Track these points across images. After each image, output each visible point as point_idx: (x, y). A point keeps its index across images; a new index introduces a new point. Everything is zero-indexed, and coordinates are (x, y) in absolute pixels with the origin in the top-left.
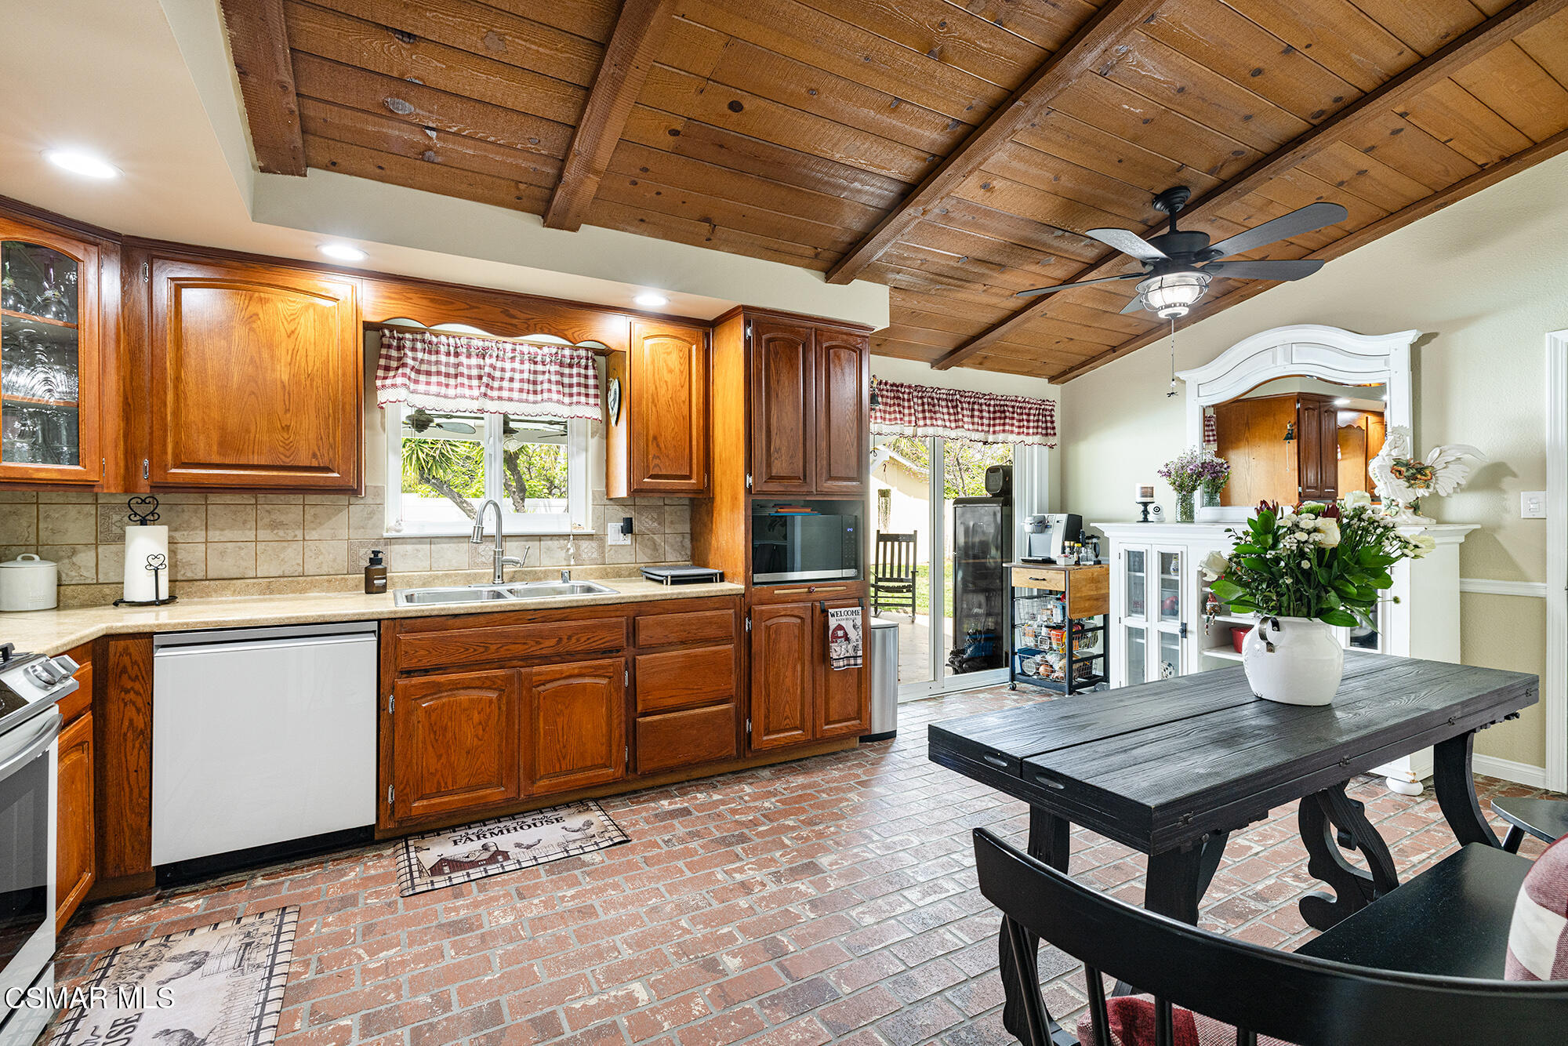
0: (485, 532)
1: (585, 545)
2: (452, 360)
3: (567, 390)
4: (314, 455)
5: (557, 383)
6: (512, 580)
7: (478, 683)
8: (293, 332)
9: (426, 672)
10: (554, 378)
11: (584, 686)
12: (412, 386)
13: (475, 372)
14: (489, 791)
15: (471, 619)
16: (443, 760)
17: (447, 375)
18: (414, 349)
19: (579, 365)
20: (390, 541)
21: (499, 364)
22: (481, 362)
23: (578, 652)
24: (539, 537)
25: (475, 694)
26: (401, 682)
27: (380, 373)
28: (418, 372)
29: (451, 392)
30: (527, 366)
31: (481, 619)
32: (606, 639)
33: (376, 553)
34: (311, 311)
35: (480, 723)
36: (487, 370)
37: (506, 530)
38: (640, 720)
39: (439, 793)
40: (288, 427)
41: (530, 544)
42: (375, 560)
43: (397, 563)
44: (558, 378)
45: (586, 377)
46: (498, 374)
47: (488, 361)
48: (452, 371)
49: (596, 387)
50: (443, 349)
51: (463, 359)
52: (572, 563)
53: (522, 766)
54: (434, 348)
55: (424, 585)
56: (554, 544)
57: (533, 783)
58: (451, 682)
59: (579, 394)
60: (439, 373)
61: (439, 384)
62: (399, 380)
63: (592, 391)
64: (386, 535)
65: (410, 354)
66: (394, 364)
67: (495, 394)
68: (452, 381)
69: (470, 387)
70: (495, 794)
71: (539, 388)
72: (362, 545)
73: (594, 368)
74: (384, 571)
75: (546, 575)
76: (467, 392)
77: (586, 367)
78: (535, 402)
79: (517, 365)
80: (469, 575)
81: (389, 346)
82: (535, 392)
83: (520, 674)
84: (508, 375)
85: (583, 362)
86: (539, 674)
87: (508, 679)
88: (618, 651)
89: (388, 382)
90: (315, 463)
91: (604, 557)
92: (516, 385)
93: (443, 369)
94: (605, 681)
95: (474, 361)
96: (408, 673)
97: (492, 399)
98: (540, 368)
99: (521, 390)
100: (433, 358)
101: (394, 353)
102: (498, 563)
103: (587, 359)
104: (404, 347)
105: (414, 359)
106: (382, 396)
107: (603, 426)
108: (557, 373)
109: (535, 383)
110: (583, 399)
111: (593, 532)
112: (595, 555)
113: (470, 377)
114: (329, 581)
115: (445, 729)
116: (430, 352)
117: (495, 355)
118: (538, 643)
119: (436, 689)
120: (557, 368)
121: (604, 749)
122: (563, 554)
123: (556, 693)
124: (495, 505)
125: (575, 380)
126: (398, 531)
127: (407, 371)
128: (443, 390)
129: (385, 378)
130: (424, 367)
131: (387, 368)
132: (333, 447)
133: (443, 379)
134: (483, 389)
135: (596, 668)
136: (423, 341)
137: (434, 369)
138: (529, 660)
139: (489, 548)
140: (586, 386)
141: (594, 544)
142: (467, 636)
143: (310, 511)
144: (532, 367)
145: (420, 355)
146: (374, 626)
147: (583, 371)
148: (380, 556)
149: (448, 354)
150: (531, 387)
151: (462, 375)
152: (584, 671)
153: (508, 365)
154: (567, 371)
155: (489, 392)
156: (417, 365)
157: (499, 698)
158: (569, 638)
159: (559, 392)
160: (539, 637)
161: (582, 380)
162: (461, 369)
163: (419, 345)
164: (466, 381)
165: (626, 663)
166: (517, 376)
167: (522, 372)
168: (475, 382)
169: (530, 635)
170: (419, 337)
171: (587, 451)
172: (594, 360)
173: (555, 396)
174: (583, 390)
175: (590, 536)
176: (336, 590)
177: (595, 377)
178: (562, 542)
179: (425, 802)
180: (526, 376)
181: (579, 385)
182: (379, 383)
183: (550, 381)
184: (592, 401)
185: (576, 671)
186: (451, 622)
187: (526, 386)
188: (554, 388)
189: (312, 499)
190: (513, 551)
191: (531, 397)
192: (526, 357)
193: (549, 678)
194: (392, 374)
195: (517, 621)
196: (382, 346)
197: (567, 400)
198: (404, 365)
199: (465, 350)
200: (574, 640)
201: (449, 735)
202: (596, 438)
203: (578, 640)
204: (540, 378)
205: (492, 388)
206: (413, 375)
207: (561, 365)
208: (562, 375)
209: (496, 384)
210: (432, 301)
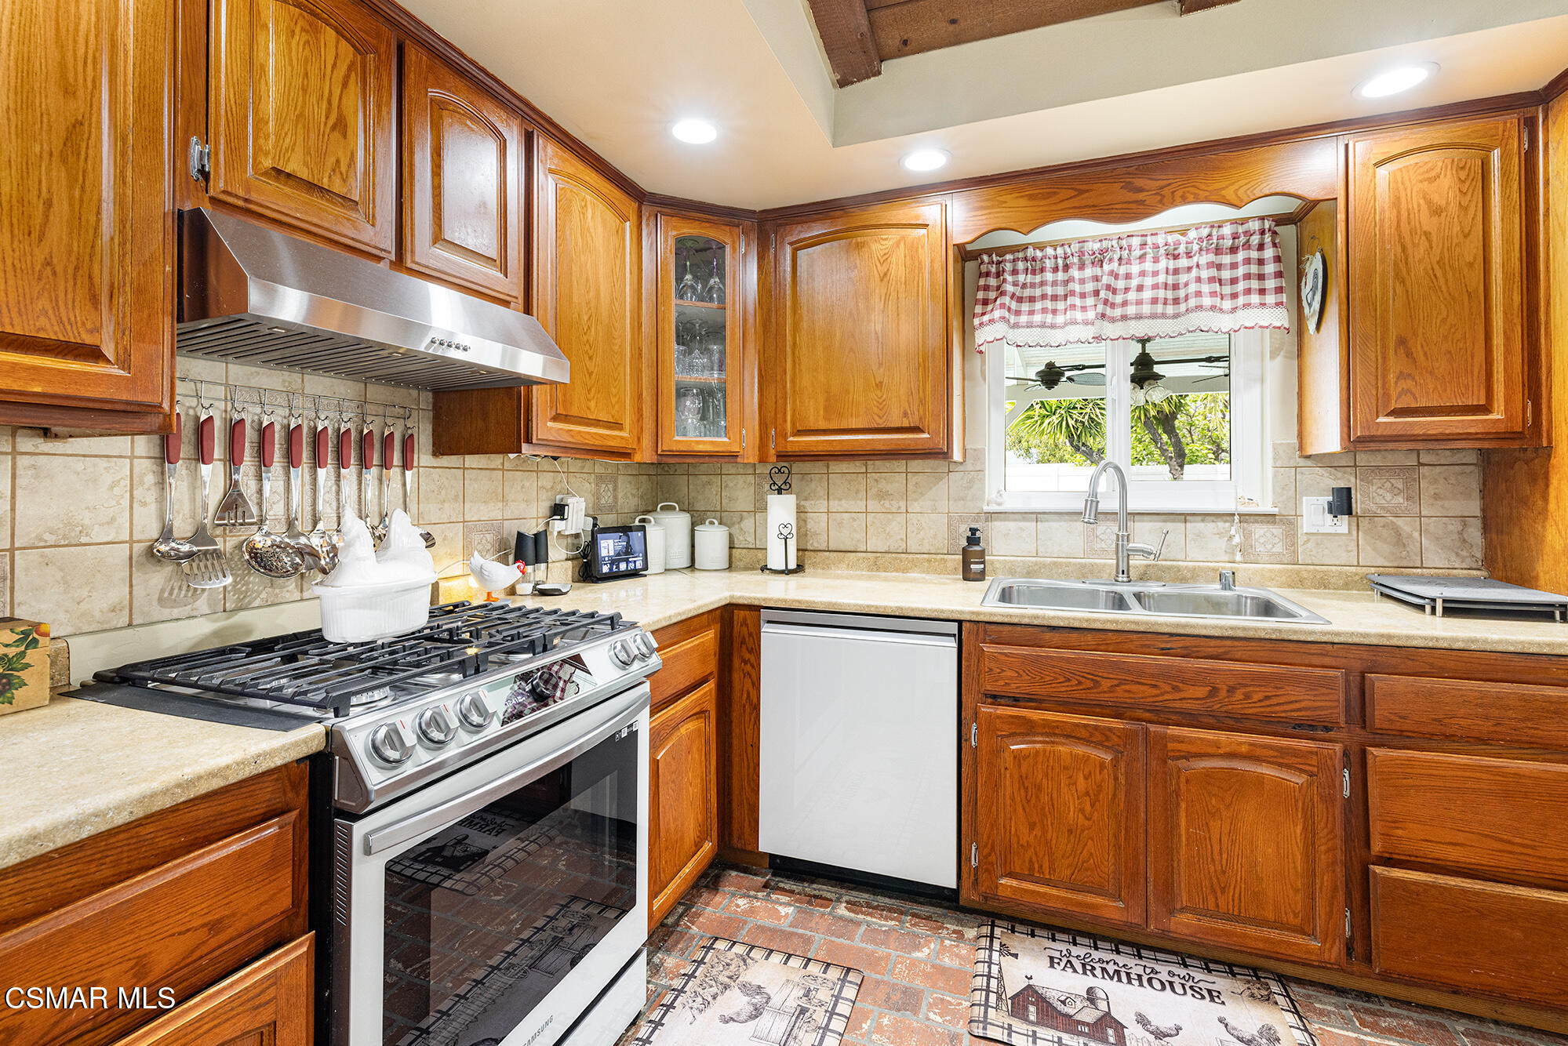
0: (1102, 507)
1: (1259, 530)
2: (1060, 276)
3: (1227, 290)
4: (905, 414)
5: (1211, 280)
6: (1143, 577)
7: (1084, 733)
8: (884, 275)
9: (1015, 701)
10: (1205, 274)
11: (1260, 779)
12: (1013, 319)
13: (1089, 287)
14: (1099, 900)
15: (1074, 635)
16: (1037, 831)
17: (1055, 298)
18: (1015, 272)
19: (1247, 246)
20: (990, 516)
21: (1122, 270)
22: (1098, 271)
23: (1246, 717)
24: (1185, 517)
25: (1081, 750)
26: (986, 709)
27: (978, 309)
28: (1020, 300)
29: (1060, 319)
30: (1163, 263)
31: (1090, 637)
32: (1300, 701)
33: (974, 530)
34: (903, 246)
35: (1087, 794)
36: (1105, 280)
37: (1133, 505)
38: (1379, 870)
39: (1029, 877)
40: (881, 383)
41: (1169, 526)
42: (973, 539)
43: (997, 544)
44: (1213, 272)
45: (1261, 262)
46: (1120, 284)
47: (1106, 267)
48: (1060, 291)
49: (1279, 275)
50: (1049, 264)
51: (1075, 273)
52: (1238, 557)
53: (1151, 879)
54: (1038, 266)
55: (1028, 574)
56: (1208, 527)
57: (1171, 912)
58: (1046, 724)
59: (1248, 291)
60: (1044, 297)
61: (1044, 310)
62: (997, 314)
63: (1270, 284)
64: (986, 508)
65: (1009, 278)
66: (992, 295)
67: (1118, 312)
68: (1061, 305)
69: (1084, 308)
70: (1111, 909)
71: (1182, 293)
72: (962, 520)
73: (1275, 245)
74: (983, 553)
75: (1194, 575)
76: (1079, 315)
77: (1261, 247)
78: (1176, 316)
79: (1148, 266)
80: (1084, 566)
81: (988, 274)
82: (1176, 301)
83: (1147, 732)
84: (1134, 283)
85: (1255, 240)
86: (1179, 740)
87: (1128, 736)
88: (1327, 729)
89: (986, 318)
90: (906, 424)
91: (1295, 552)
92: (1147, 294)
93: (1049, 290)
94: (1299, 779)
95: (1089, 272)
96: (994, 698)
97: (1113, 320)
98: (1183, 262)
99: (1154, 301)
100: (1038, 279)
101: (993, 282)
102: (1123, 551)
103: (1263, 232)
104: (1004, 271)
105: (1015, 284)
106: (981, 336)
107: (1293, 338)
108: (1210, 265)
109: (1176, 287)
110: (1255, 298)
111: (1275, 511)
112: (1278, 548)
113: (1083, 296)
114: (929, 561)
115: (1039, 788)
116: (1034, 272)
117: (1116, 257)
118: (1175, 689)
119: (1028, 729)
120: (1211, 257)
121: (1299, 900)
122: (1222, 544)
123: (1208, 776)
124: (1117, 469)
125: (1241, 271)
126: (1001, 504)
127: (1006, 300)
128: (1049, 318)
129: (983, 314)
130: (1027, 292)
131: (985, 302)
132: (922, 402)
133: (1049, 304)
134: (1100, 308)
135: (1284, 751)
136: (1026, 259)
137: (1038, 292)
138: (1164, 715)
139: (1108, 531)
140: (1261, 277)
141: (1277, 530)
142: (1068, 660)
144: (1172, 264)
145: (1021, 278)
146: (954, 627)
147: (1254, 254)
148: (979, 534)
149: (1055, 270)
150: (1170, 294)
151: (1073, 293)
152: (1258, 752)
153: (1135, 269)
154: (1227, 259)
155: (1109, 311)
156: (1018, 291)
157: (1115, 763)
158: (1231, 690)
159: (1213, 294)
160: (1179, 679)
161: (1254, 269)
162: (1071, 286)
163: (1021, 265)
164: (1078, 301)
165: (1346, 754)
166: (1149, 281)
167: (1155, 274)
168: (1090, 301)
169: (1164, 674)
170: (1021, 255)
171: (1262, 381)
172: (1275, 233)
173: (1207, 301)
174: (1255, 284)
175: (1269, 518)
176: (935, 572)
177: (1278, 259)
178: (1221, 524)
179: (1014, 883)
180: (1161, 278)
181: (1247, 277)
182: (976, 321)
183: (1199, 280)
184: (1270, 299)
185: (1244, 749)
186: (1048, 636)
187: (1161, 293)
188: (1206, 288)
189: (913, 466)
190: (1144, 535)
191: (1170, 310)
192: (1162, 251)
193: (1193, 749)
194: (990, 307)
195: (1144, 649)
196: (981, 275)
197: (1227, 304)
198: (1003, 294)
199: (1076, 260)
200: (1239, 695)
201: (1045, 798)
202: (1279, 359)
203: (1247, 696)
204: (1183, 278)
205: (1113, 306)
206: (1014, 305)
207: (1218, 251)
208: (1219, 267)
209: (1119, 299)
210: (1031, 197)
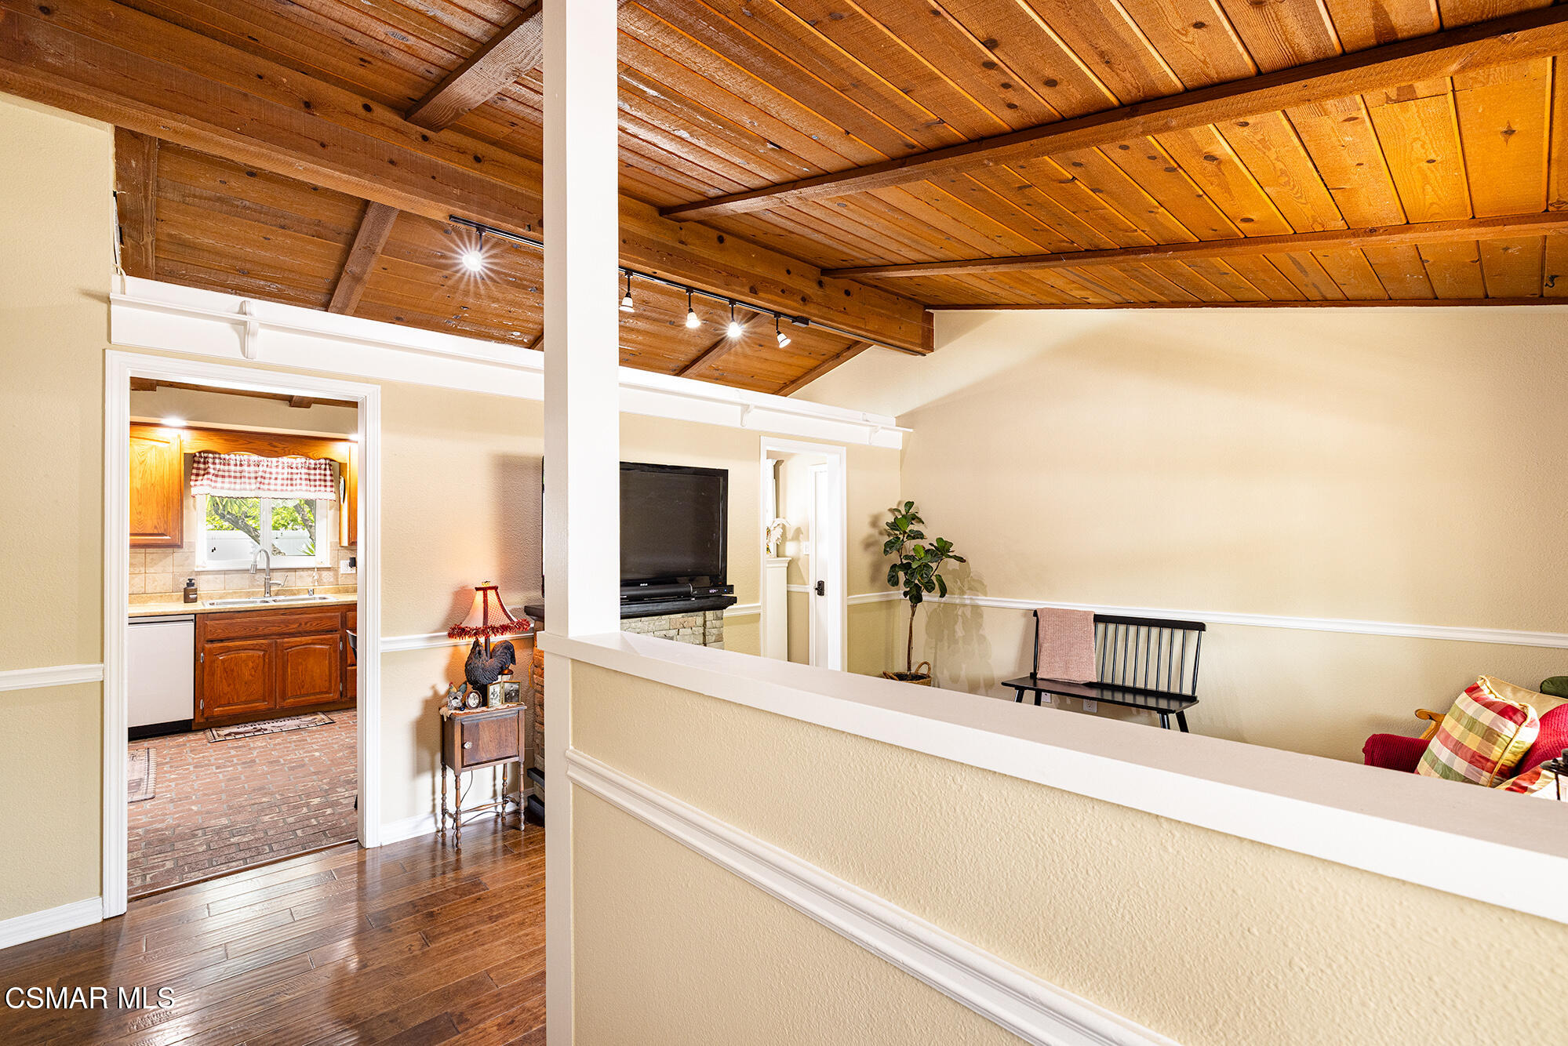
0: (258, 567)
1: (324, 574)
2: (238, 468)
3: (312, 483)
4: (156, 527)
5: (306, 479)
6: (277, 595)
7: (252, 647)
8: (143, 462)
9: (222, 641)
10: (304, 477)
11: (315, 649)
12: (213, 484)
13: (253, 475)
14: (258, 704)
15: (248, 613)
16: (232, 687)
17: (235, 477)
18: (214, 463)
19: (320, 468)
20: (199, 573)
21: (268, 470)
22: (257, 469)
23: (311, 631)
24: (295, 570)
25: (251, 653)
26: (208, 646)
27: (193, 477)
28: (217, 476)
29: (238, 486)
30: (286, 470)
31: (254, 613)
32: (327, 625)
33: (190, 580)
34: (154, 449)
35: (253, 668)
36: (260, 474)
37: (271, 566)
38: (349, 668)
39: (229, 704)
40: (140, 513)
41: (289, 574)
42: (190, 583)
43: (203, 586)
44: (307, 477)
45: (325, 475)
46: (267, 475)
47: (261, 468)
48: (238, 475)
49: (332, 481)
50: (232, 462)
51: (245, 468)
52: (316, 583)
53: (277, 691)
54: (227, 462)
55: (220, 598)
56: (304, 574)
57: (284, 700)
58: (237, 646)
59: (320, 485)
60: (230, 477)
61: (230, 483)
62: (205, 482)
63: (329, 484)
64: (196, 570)
65: (211, 466)
66: (202, 472)
67: (266, 487)
68: (238, 481)
69: (250, 483)
70: (262, 705)
71: (294, 482)
72: (181, 576)
73: (330, 470)
74: (196, 590)
75: (299, 592)
76: (248, 486)
77: (325, 469)
78: (292, 491)
79: (280, 470)
80: (249, 592)
81: (199, 462)
82: (292, 485)
83: (276, 642)
84: (274, 476)
85: (323, 467)
86: (289, 642)
87: (270, 645)
88: (336, 631)
89: (198, 483)
90: (156, 532)
91: (338, 581)
92: (279, 482)
93: (232, 474)
94: (327, 647)
95: (252, 468)
96: (212, 641)
97: (264, 490)
98: (295, 471)
99: (282, 485)
100: (226, 468)
101: (202, 466)
102: (268, 586)
103: (326, 464)
104: (208, 462)
105: (214, 469)
106: (194, 491)
107: (337, 503)
108: (306, 474)
109: (291, 479)
110: (323, 488)
111: (331, 566)
112: (331, 580)
113: (249, 478)
114: (161, 596)
115: (232, 670)
116: (224, 464)
117: (265, 465)
118: (287, 626)
119: (229, 650)
120: (307, 471)
121: (327, 684)
122: (310, 578)
123: (298, 653)
124: (265, 552)
125: (318, 477)
126: (204, 567)
127: (210, 476)
128: (233, 486)
129: (196, 480)
130: (221, 473)
131: (197, 475)
132: (166, 522)
133: (232, 480)
134: (258, 485)
135: (321, 640)
136: (220, 458)
137: (227, 474)
138: (282, 635)
139: (261, 577)
140: (325, 481)
141: (331, 573)
142: (246, 622)
143: (149, 557)
144: (290, 470)
145: (218, 466)
146: (193, 617)
147: (323, 472)
148: (193, 581)
149: (236, 465)
150: (289, 482)
151: (245, 477)
152: (314, 641)
153: (274, 470)
154: (312, 472)
155: (262, 486)
156: (216, 472)
157: (264, 655)
158: (306, 624)
159: (307, 485)
160: (287, 623)
161: (323, 477)
162: (243, 474)
163: (217, 461)
164: (247, 480)
165: (341, 637)
166: (280, 477)
167: (283, 474)
168: (253, 481)
169: (283, 622)
170: (217, 456)
171: (327, 517)
172: (330, 465)
173: (304, 488)
174: (323, 483)
175: (328, 569)
176: (166, 601)
177: (331, 475)
178: (309, 572)
179: (221, 709)
180: (285, 476)
181: (320, 480)
182: (192, 483)
183: (301, 479)
184: (329, 489)
185: (310, 642)
186: (237, 615)
187: (285, 482)
188: (304, 482)
189: (149, 550)
190: (277, 578)
191: (289, 488)
192: (286, 465)
193: (293, 645)
194: (200, 478)
195: (275, 615)
196: (194, 462)
197: (313, 489)
198: (208, 473)
199: (246, 463)
200: (308, 625)
201: (235, 674)
202: (333, 510)
203: (311, 625)
204: (295, 476)
205: (264, 484)
206: (214, 478)
207: (309, 468)
208: (309, 474)
209: (266, 481)
210: (225, 440)
